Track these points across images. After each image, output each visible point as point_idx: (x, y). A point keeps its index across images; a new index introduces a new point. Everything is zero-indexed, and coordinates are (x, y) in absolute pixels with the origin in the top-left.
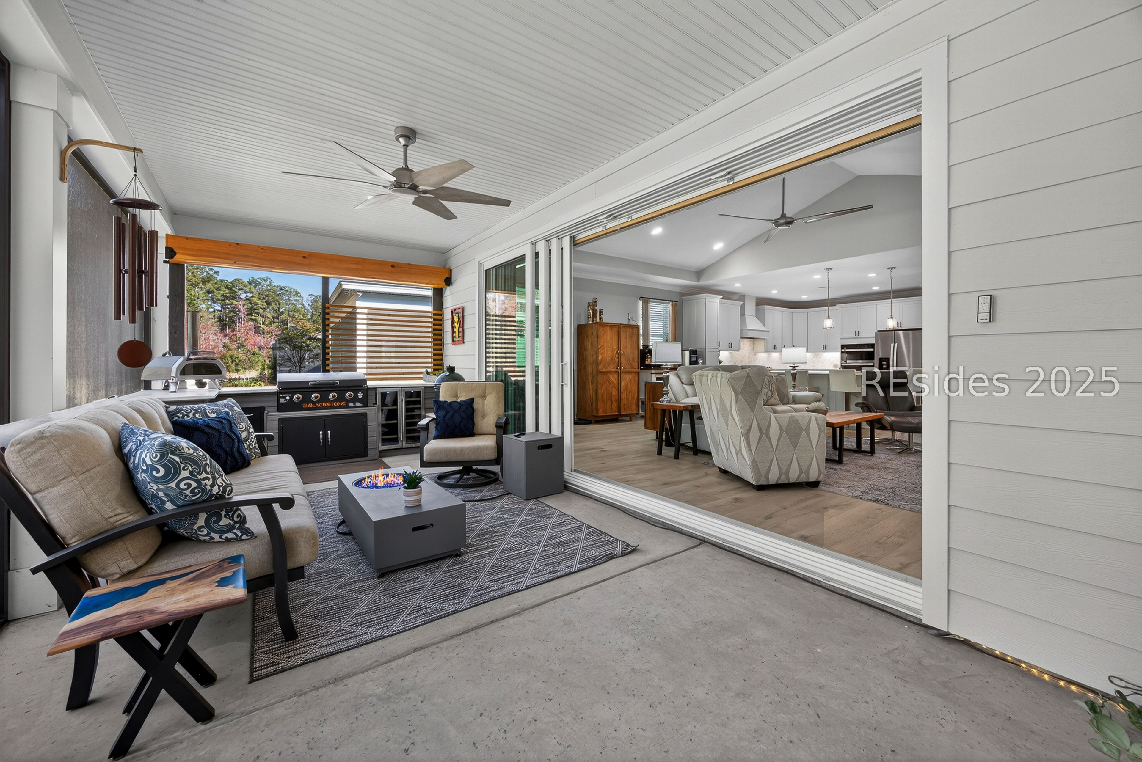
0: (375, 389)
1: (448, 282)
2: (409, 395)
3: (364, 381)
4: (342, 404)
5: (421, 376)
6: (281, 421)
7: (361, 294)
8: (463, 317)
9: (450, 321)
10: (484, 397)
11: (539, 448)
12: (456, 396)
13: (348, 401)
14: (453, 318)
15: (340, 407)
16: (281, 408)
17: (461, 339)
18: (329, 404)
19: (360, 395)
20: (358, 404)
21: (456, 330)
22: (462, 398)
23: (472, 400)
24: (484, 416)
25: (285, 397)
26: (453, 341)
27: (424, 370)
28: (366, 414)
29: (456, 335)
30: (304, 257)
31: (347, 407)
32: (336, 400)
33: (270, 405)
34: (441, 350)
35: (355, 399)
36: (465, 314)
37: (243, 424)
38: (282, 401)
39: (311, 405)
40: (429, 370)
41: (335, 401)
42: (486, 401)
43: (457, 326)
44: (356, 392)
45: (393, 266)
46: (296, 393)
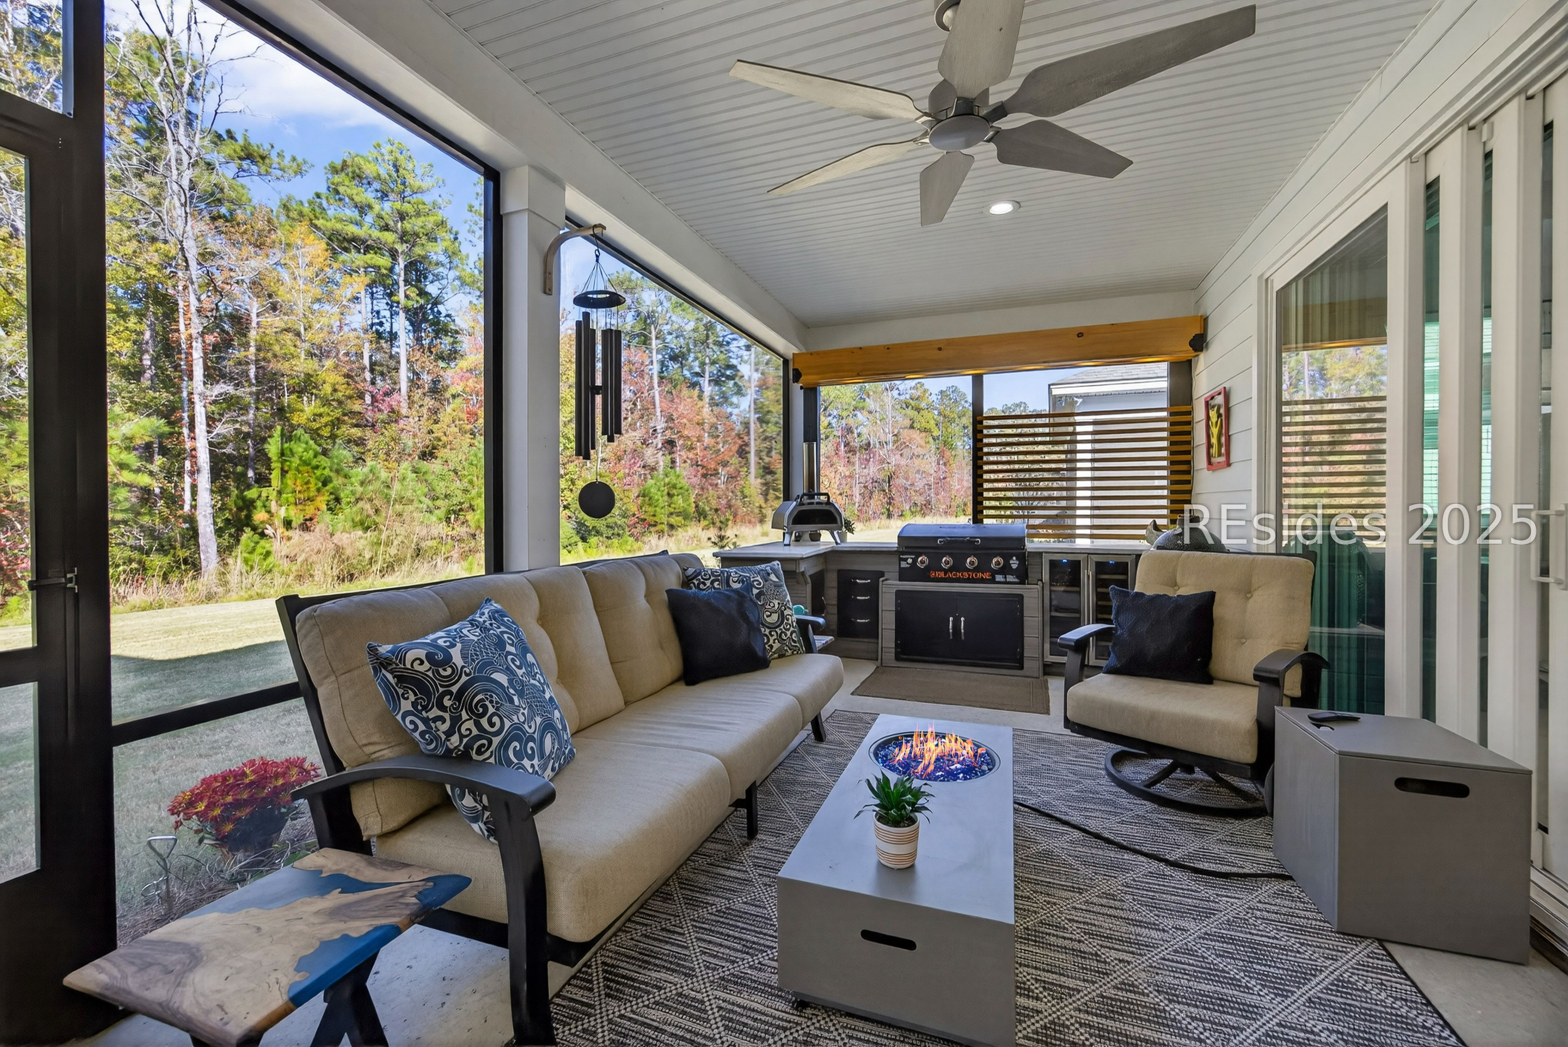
0: (1039, 554)
1: (1199, 343)
2: (1101, 567)
3: (1020, 541)
4: (987, 576)
5: (1143, 532)
6: (899, 594)
7: (1080, 400)
8: (1228, 410)
9: (1204, 423)
10: (1246, 591)
11: (1402, 784)
12: (1175, 585)
13: (994, 573)
14: (1208, 418)
15: (982, 581)
16: (904, 575)
17: (1222, 459)
18: (966, 575)
19: (1014, 563)
20: (1010, 578)
21: (1214, 441)
22: (1185, 590)
23: (1209, 599)
24: (1242, 637)
25: (905, 560)
26: (1210, 463)
27: (1148, 522)
28: (1021, 597)
29: (1214, 451)
30: (940, 349)
31: (993, 581)
32: (976, 570)
33: (891, 569)
34: (1188, 482)
35: (1005, 570)
36: (1232, 403)
37: (776, 602)
38: (904, 565)
39: (942, 575)
40: (1160, 522)
41: (951, 570)
42: (1251, 604)
43: (1215, 431)
44: (1007, 558)
45: (1080, 335)
46: (920, 555)
